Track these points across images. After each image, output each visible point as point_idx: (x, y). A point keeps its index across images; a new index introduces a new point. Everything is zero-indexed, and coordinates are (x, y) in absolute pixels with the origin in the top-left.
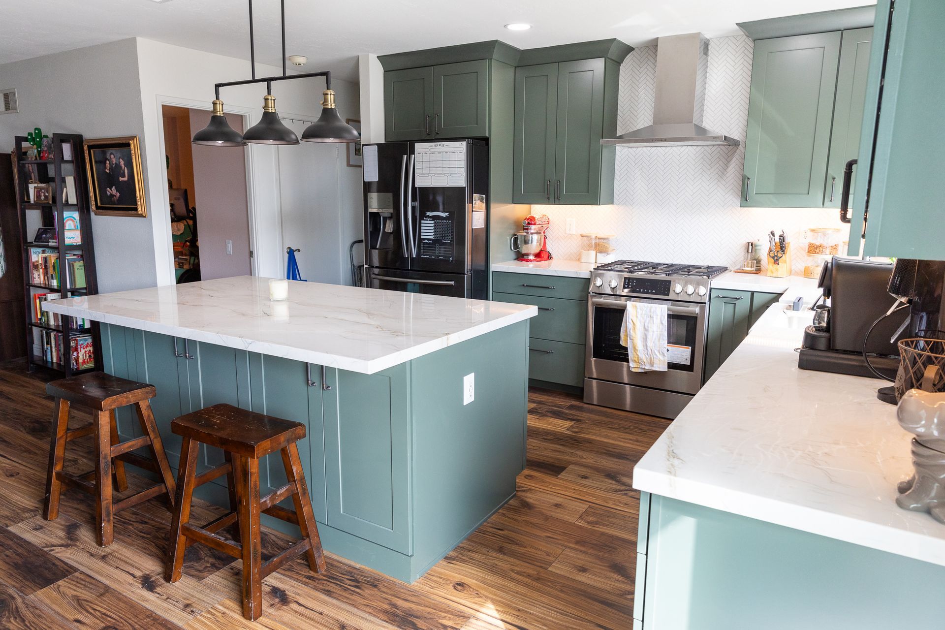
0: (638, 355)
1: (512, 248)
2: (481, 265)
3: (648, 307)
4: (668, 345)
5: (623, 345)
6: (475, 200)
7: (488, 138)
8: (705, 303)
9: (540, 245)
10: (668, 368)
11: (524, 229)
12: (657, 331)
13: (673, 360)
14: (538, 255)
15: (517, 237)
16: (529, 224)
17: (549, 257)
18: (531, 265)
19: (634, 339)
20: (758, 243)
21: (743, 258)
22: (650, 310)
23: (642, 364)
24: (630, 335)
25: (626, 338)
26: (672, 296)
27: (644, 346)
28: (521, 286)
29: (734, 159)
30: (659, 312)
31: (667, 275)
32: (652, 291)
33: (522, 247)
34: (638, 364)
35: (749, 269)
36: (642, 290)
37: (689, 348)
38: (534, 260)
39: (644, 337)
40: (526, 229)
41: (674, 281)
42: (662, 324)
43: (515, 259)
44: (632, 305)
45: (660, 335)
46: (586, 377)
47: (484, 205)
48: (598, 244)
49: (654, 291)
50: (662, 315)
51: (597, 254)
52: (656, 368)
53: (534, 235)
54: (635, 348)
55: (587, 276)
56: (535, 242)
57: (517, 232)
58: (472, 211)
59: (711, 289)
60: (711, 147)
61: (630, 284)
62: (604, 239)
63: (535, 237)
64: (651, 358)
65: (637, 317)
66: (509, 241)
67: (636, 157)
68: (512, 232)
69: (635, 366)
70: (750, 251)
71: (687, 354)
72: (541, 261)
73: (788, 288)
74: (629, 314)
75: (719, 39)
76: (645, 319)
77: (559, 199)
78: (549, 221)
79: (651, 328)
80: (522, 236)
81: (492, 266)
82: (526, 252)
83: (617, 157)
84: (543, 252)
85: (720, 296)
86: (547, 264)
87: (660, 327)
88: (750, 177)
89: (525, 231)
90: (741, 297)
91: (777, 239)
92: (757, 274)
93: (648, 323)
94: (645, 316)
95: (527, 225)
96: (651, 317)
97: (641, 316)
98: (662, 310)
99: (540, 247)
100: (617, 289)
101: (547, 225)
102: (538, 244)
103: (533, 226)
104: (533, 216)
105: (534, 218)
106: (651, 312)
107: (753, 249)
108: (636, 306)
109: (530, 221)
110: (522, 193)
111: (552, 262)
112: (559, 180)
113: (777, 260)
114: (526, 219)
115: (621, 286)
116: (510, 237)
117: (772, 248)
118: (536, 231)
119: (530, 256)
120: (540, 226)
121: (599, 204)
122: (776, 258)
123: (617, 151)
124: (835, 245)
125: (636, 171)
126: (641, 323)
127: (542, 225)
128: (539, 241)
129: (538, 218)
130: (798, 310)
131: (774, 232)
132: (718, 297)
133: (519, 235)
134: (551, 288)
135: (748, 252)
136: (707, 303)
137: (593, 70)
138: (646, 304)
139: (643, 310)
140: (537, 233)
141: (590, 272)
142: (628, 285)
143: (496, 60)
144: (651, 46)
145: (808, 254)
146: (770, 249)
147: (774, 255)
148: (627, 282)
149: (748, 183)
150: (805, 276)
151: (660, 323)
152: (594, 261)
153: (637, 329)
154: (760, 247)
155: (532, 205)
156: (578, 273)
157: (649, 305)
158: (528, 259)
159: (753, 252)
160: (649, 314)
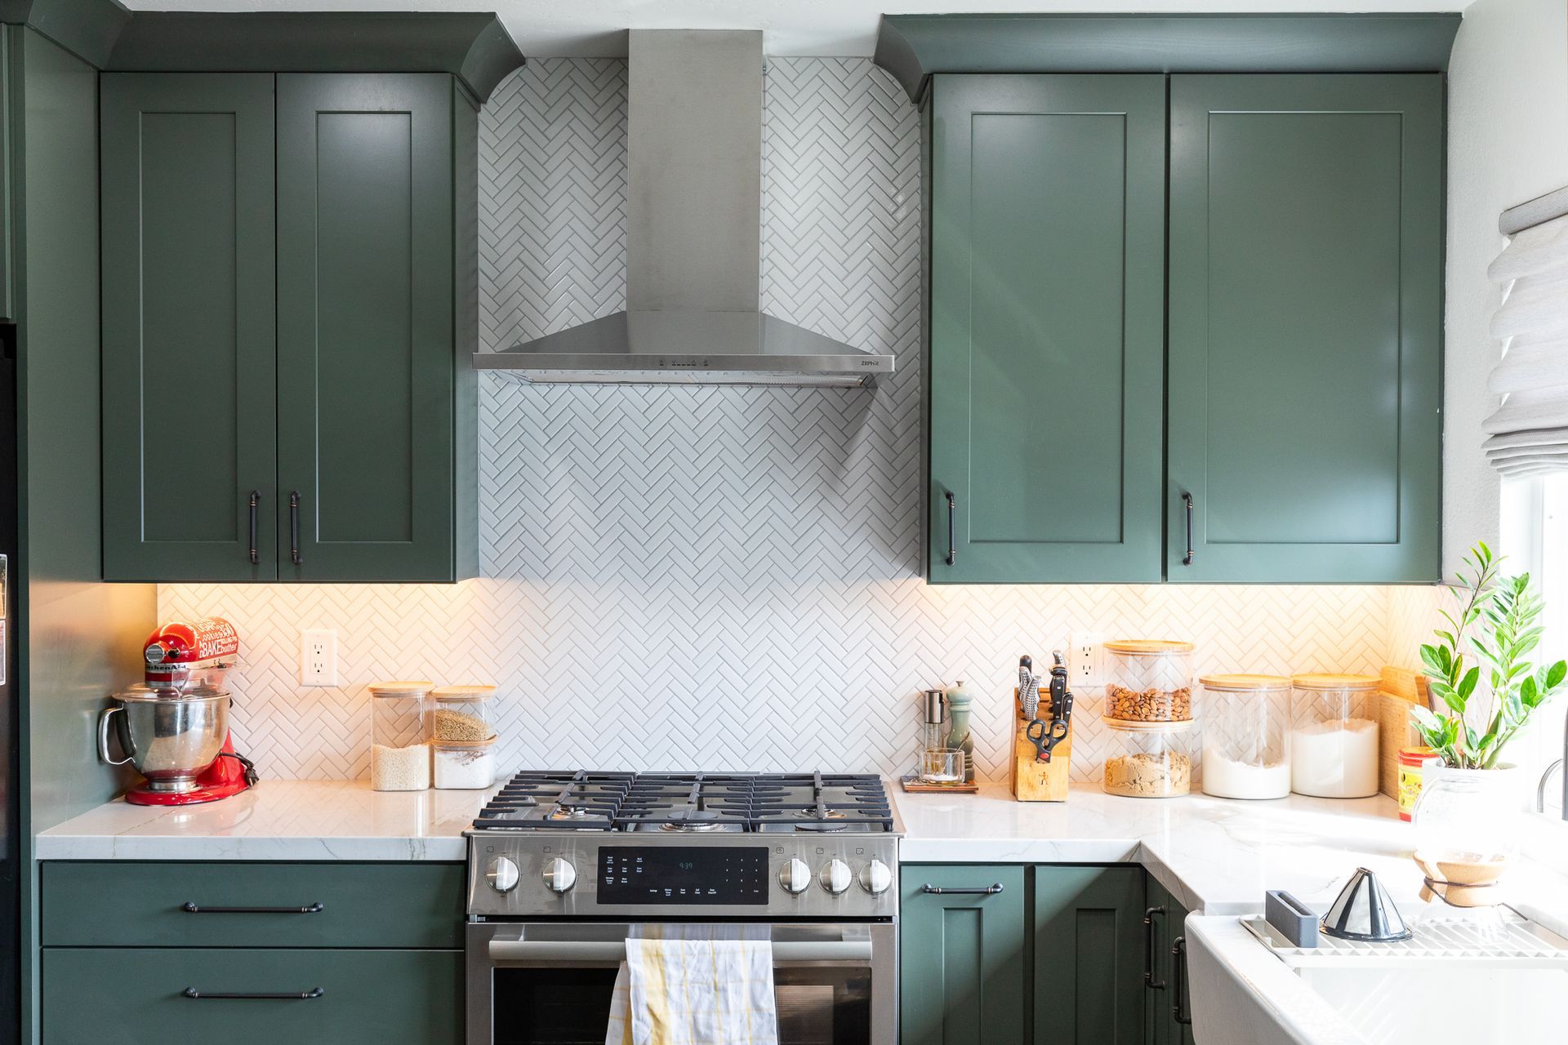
1: (107, 755)
3: (702, 952)
7: (14, 327)
8: (889, 919)
9: (217, 734)
11: (150, 678)
12: (742, 1039)
14: (209, 778)
15: (125, 712)
16: (173, 657)
18: (182, 816)
20: (961, 693)
21: (913, 743)
22: (713, 963)
26: (777, 904)
28: (171, 911)
29: (865, 432)
30: (743, 969)
31: (746, 830)
32: (704, 891)
33: (146, 750)
35: (950, 778)
36: (668, 892)
38: (193, 795)
40: (157, 677)
41: (780, 849)
43: (113, 797)
44: (646, 949)
47: (3, 594)
48: (440, 721)
49: (712, 892)
50: (754, 979)
51: (436, 755)
53: (190, 698)
55: (448, 848)
56: (198, 727)
57: (124, 690)
59: (900, 865)
60: (792, 391)
61: (624, 870)
62: (463, 700)
63: (197, 706)
65: (666, 994)
66: (91, 730)
67: (552, 415)
68: (98, 690)
70: (937, 719)
72: (222, 797)
73: (1140, 845)
74: (636, 987)
75: (792, 61)
76: (696, 998)
77: (297, 564)
78: (237, 642)
79: (720, 1029)
80: (142, 704)
81: (38, 836)
82: (160, 766)
83: (482, 411)
84: (222, 760)
85: (930, 887)
86: (243, 809)
87: (753, 1021)
88: (951, 489)
89: (154, 683)
90: (996, 886)
91: (1045, 681)
92: (973, 792)
93: (709, 1013)
94: (693, 987)
95: (163, 662)
96: (716, 989)
97: (682, 991)
98: (753, 960)
99: (217, 742)
100: (577, 893)
101: (234, 658)
102: (208, 731)
103: (187, 664)
104: (185, 626)
105: (188, 634)
106: (716, 971)
107: (946, 713)
108: (657, 955)
109: (171, 646)
110: (143, 540)
111: (256, 798)
112: (295, 493)
113: (1046, 747)
114: (155, 639)
115: (592, 881)
116: (95, 712)
117: (1029, 709)
118: (196, 684)
119: (176, 781)
120: (210, 662)
121: (452, 580)
122: (1046, 742)
123: (481, 392)
124: (1183, 691)
125: (552, 463)
126: (681, 1017)
127: (217, 659)
128: (211, 719)
129: (203, 634)
130: (1313, 944)
131: (1028, 657)
132: (925, 890)
133: (133, 702)
134: (308, 911)
135: (931, 721)
136: (893, 918)
137: (410, 113)
138: (695, 941)
139: (689, 966)
140: (204, 691)
141: (460, 838)
142: (617, 874)
143: (37, 31)
144: (599, 58)
145: (1114, 721)
146: (1021, 714)
147: (1036, 730)
148: (610, 865)
149: (950, 508)
150: (1113, 790)
151: (750, 1006)
152: (424, 782)
153: (670, 1039)
154: (973, 705)
155: (159, 585)
156: (417, 846)
157: (707, 944)
158: (174, 795)
159: (947, 723)
160: (710, 979)
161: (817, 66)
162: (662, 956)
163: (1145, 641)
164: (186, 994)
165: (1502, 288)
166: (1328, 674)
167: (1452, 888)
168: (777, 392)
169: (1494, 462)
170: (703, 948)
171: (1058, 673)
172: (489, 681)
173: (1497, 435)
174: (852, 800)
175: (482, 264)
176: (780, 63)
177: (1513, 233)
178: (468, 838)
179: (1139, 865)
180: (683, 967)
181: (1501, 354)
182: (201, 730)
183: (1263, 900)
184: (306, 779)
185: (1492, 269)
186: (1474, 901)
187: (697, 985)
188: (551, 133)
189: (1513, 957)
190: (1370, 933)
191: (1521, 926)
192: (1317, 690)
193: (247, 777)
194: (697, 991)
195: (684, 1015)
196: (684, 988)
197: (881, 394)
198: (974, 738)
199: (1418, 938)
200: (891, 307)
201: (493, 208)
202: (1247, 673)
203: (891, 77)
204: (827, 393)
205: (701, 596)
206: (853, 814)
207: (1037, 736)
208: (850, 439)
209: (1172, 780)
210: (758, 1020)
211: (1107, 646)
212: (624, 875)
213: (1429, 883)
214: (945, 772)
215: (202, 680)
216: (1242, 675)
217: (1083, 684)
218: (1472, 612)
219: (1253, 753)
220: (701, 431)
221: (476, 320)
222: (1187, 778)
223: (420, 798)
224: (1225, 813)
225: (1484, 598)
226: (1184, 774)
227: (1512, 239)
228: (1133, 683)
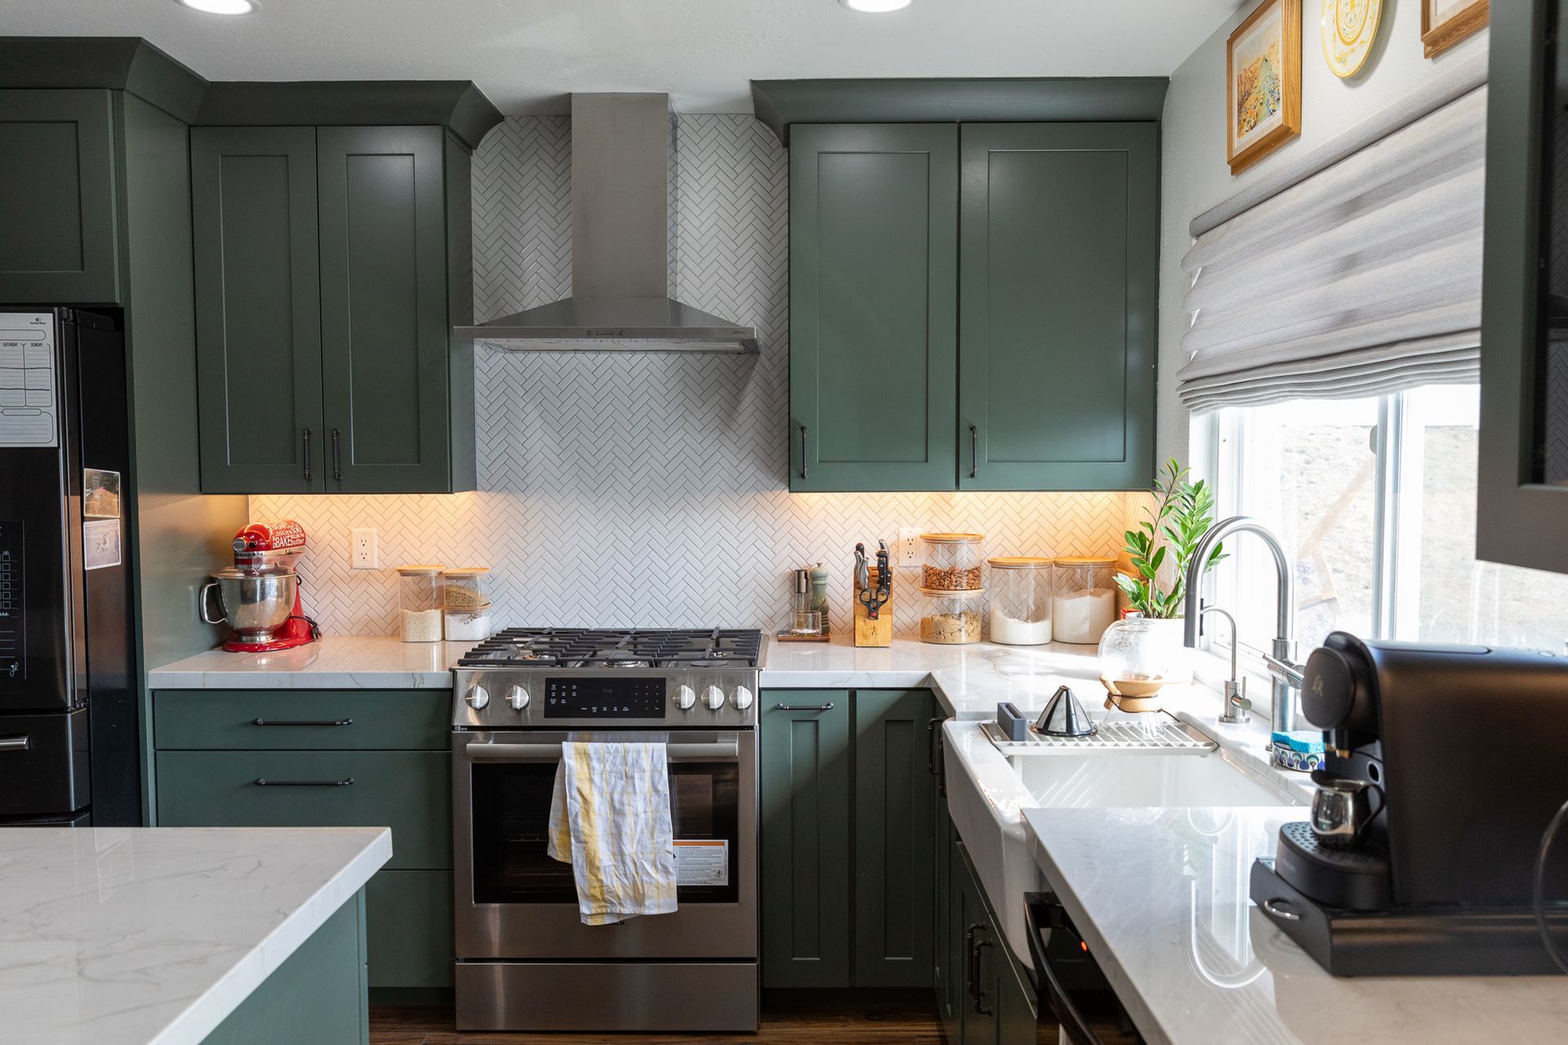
0: (601, 881)
1: (206, 617)
2: (114, 671)
3: (617, 751)
4: (674, 844)
5: (558, 859)
6: (90, 487)
7: (122, 310)
8: (752, 728)
9: (287, 602)
10: (679, 901)
11: (237, 562)
12: (645, 812)
13: (686, 880)
14: (282, 632)
15: (219, 586)
16: (253, 547)
17: (312, 633)
18: (264, 660)
19: (588, 839)
20: (821, 571)
21: (787, 607)
22: (625, 758)
23: (613, 903)
24: (577, 831)
25: (565, 838)
26: (671, 718)
27: (614, 854)
28: (246, 724)
29: (751, 386)
30: (646, 763)
31: (651, 666)
32: (620, 709)
33: (235, 613)
34: (604, 904)
35: (810, 631)
36: (595, 709)
37: (723, 844)
38: (271, 645)
39: (614, 831)
40: (244, 561)
41: (674, 679)
42: (656, 791)
43: (213, 648)
44: (576, 749)
45: (654, 820)
46: (458, 959)
47: (116, 500)
48: (448, 593)
49: (626, 709)
50: (654, 770)
51: (446, 617)
52: (651, 909)
53: (267, 576)
54: (592, 865)
55: (442, 683)
56: (272, 597)
57: (219, 571)
58: (83, 519)
59: (760, 690)
60: (699, 356)
61: (564, 694)
62: (462, 578)
63: (272, 582)
64: (635, 883)
65: (591, 780)
66: (194, 598)
67: (527, 374)
68: (201, 571)
69: (594, 912)
70: (803, 590)
71: (718, 860)
72: (292, 646)
73: (930, 675)
74: (569, 775)
75: (696, 117)
76: (613, 783)
77: (338, 480)
78: (305, 538)
79: (630, 805)
80: (232, 581)
81: (150, 672)
82: (246, 624)
83: (477, 373)
84: (294, 622)
85: (781, 705)
86: (311, 656)
87: (653, 799)
88: (805, 425)
89: (240, 566)
90: (828, 705)
91: (873, 562)
92: (827, 641)
93: (622, 794)
94: (611, 776)
95: (245, 551)
96: (626, 777)
97: (602, 779)
98: (652, 756)
99: (286, 608)
100: (530, 711)
101: (302, 549)
102: (280, 600)
103: (263, 552)
104: (262, 526)
105: (265, 531)
106: (626, 764)
107: (810, 586)
108: (585, 753)
109: (252, 540)
110: (229, 464)
111: (319, 648)
112: (336, 430)
113: (874, 608)
114: (241, 534)
115: (541, 702)
116: (198, 586)
117: (862, 581)
118: (272, 566)
119: (259, 635)
120: (283, 551)
121: (449, 491)
122: (873, 605)
123: (476, 358)
124: (976, 569)
125: (528, 409)
126: (602, 797)
127: (288, 549)
128: (282, 592)
129: (275, 531)
130: (1022, 739)
131: (861, 545)
132: (778, 708)
133: (225, 579)
134: (341, 724)
135: (799, 592)
136: (755, 728)
137: (413, 155)
138: (612, 744)
139: (607, 761)
140: (277, 571)
141: (448, 672)
142: (559, 697)
143: (134, 95)
144: (557, 116)
145: (926, 590)
146: (857, 585)
147: (866, 596)
148: (553, 691)
149: (803, 438)
150: (925, 639)
151: (651, 789)
152: (439, 636)
153: (594, 812)
154: (829, 580)
155: (250, 496)
156: (418, 678)
157: (620, 746)
158: (256, 645)
159: (811, 593)
160: (622, 770)
161: (714, 121)
162: (588, 754)
163: (952, 534)
164: (257, 783)
165: (1192, 276)
166: (1083, 557)
167: (1126, 699)
168: (687, 357)
169: (1186, 401)
170: (617, 749)
171: (882, 556)
172: (484, 564)
173: (1187, 382)
174: (734, 646)
175: (475, 265)
176: (688, 119)
177: (1198, 236)
178: (454, 672)
179: (929, 689)
180: (603, 762)
181: (1190, 324)
182: (275, 599)
183: (996, 710)
184: (357, 635)
185: (1184, 262)
186: (1139, 709)
187: (613, 774)
188: (524, 170)
189: (1162, 747)
190: (1065, 731)
191: (1179, 727)
192: (1071, 567)
193: (313, 633)
194: (613, 779)
195: (604, 795)
196: (604, 776)
197: (762, 358)
198: (830, 602)
199: (1101, 735)
200: (769, 295)
201: (483, 225)
202: (1025, 556)
203: (768, 128)
204: (724, 357)
205: (635, 503)
206: (731, 655)
207: (867, 600)
208: (740, 391)
209: (966, 632)
210: (657, 798)
211: (922, 537)
212: (564, 698)
213: (1110, 696)
214: (807, 628)
215: (276, 564)
216: (1021, 558)
217: (908, 565)
218: (1166, 508)
219: (1025, 615)
220: (634, 385)
221: (472, 306)
222: (978, 630)
223: (435, 647)
224: (1000, 654)
225: (1174, 498)
226: (976, 627)
227: (1197, 239)
228: (941, 563)
